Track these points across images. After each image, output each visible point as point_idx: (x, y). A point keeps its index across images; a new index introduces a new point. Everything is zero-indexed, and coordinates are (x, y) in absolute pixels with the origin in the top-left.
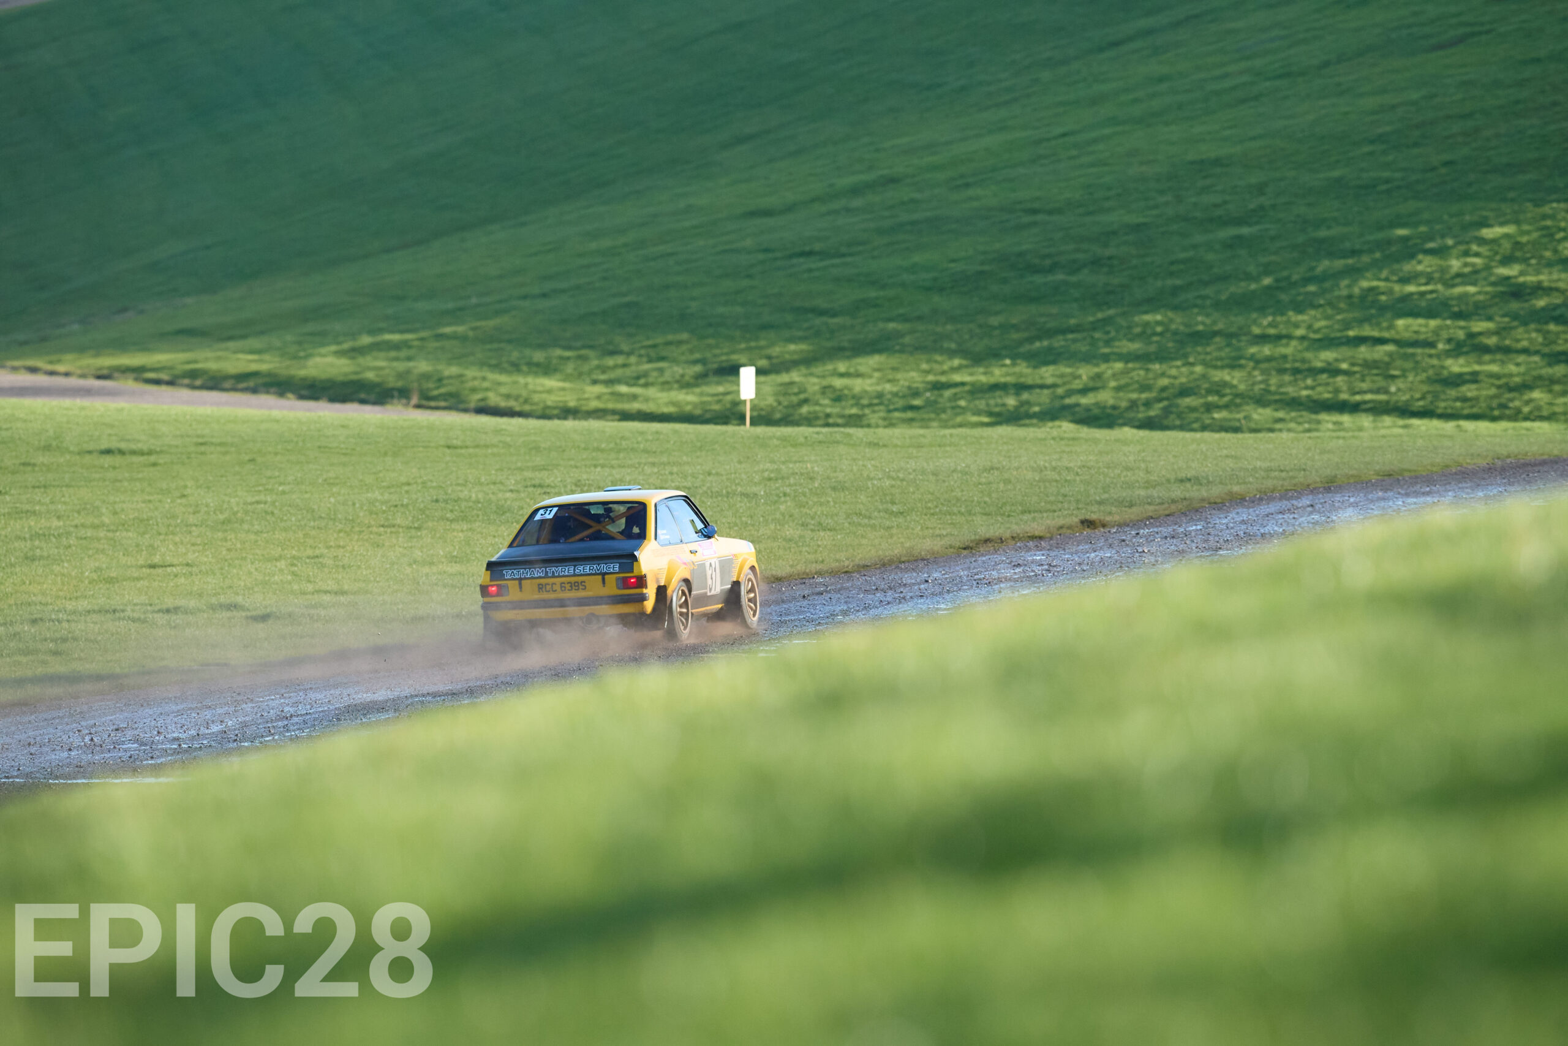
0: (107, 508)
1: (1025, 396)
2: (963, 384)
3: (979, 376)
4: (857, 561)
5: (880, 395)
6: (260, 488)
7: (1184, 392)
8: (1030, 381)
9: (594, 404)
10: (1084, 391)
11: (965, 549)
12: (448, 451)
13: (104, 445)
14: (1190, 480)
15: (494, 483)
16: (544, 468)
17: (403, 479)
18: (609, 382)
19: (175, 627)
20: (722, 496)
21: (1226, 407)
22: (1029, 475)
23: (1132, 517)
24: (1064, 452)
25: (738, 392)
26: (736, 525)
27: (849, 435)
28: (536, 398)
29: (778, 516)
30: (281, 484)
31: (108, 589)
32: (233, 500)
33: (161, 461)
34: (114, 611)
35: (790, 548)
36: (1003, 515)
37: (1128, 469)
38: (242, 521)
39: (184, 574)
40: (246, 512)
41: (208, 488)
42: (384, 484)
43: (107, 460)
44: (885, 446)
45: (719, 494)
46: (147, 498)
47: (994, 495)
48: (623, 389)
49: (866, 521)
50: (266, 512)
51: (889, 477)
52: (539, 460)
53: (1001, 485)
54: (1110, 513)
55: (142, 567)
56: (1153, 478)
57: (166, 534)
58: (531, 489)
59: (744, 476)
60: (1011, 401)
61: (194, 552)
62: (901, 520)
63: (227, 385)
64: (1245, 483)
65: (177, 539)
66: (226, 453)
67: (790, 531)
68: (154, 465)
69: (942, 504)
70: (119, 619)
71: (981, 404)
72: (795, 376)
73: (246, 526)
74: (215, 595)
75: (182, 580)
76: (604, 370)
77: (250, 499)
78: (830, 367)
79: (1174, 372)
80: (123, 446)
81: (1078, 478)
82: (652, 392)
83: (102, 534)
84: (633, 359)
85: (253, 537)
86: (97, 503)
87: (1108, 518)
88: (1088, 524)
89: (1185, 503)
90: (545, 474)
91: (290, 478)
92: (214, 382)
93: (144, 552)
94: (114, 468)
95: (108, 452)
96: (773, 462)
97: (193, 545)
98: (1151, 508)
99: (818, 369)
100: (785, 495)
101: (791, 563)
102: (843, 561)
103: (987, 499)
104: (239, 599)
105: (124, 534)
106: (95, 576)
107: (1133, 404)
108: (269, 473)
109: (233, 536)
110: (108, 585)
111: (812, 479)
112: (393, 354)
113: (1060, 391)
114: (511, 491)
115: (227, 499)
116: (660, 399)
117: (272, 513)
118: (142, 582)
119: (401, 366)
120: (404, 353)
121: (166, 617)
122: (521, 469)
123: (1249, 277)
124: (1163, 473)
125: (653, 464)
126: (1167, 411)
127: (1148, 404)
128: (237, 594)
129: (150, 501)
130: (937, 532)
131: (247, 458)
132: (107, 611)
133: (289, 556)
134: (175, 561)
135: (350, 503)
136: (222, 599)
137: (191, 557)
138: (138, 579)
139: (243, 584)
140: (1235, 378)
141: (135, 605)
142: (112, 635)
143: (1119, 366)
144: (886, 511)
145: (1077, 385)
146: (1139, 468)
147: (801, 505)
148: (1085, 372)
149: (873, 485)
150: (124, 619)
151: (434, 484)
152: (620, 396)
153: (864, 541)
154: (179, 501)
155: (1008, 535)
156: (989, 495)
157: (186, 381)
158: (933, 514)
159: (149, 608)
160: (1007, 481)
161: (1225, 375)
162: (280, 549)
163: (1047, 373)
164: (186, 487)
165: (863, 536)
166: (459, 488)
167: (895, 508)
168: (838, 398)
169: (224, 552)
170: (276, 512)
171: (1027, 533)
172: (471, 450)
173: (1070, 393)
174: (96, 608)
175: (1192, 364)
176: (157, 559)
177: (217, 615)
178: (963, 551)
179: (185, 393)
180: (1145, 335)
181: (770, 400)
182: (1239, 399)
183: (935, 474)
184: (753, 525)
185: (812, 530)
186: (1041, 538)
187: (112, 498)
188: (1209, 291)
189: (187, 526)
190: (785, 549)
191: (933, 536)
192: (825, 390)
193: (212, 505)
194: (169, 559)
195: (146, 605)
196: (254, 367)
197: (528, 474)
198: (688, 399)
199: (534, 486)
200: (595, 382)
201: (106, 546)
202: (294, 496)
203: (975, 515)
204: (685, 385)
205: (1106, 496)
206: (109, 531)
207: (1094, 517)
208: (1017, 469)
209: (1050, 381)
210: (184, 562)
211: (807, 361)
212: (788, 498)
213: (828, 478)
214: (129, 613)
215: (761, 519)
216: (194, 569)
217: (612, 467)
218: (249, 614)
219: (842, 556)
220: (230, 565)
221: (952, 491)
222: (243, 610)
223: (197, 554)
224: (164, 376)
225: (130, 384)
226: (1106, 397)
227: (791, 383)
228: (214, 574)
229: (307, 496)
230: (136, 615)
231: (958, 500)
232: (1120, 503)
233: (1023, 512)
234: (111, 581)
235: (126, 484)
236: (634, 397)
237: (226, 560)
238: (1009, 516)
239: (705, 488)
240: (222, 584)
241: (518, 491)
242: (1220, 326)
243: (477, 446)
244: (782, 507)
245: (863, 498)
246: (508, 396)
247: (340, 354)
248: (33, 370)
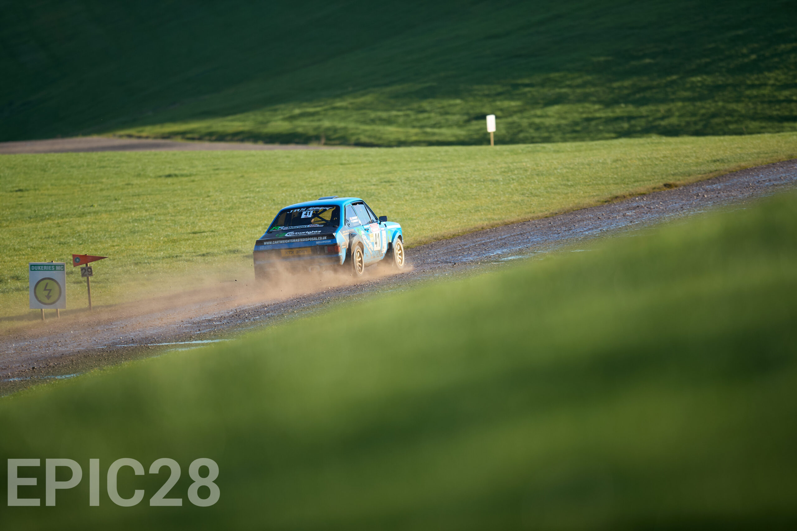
0: (170, 205)
1: (633, 122)
2: (600, 118)
3: (609, 113)
4: (551, 211)
5: (559, 126)
6: (247, 190)
7: (714, 115)
8: (635, 114)
9: (414, 138)
10: (663, 118)
11: (606, 202)
12: (341, 166)
13: (167, 173)
14: (718, 161)
15: (365, 181)
16: (389, 172)
17: (319, 182)
18: (422, 127)
19: (207, 263)
20: (481, 181)
21: (736, 122)
22: (637, 162)
23: (691, 181)
24: (653, 150)
25: (486, 128)
26: (489, 196)
27: (544, 148)
28: (385, 136)
29: (510, 190)
30: (258, 187)
31: (173, 245)
32: (234, 197)
33: (196, 179)
34: (177, 256)
35: (517, 206)
36: (624, 184)
37: (687, 157)
38: (239, 208)
39: (211, 236)
40: (241, 203)
41: (221, 192)
42: (310, 185)
43: (169, 180)
44: (563, 152)
45: (479, 181)
46: (190, 198)
47: (619, 174)
48: (429, 130)
49: (555, 191)
50: (251, 202)
51: (566, 168)
52: (387, 168)
53: (623, 169)
54: (679, 180)
55: (190, 233)
56: (701, 160)
57: (201, 216)
58: (384, 184)
59: (492, 171)
60: (626, 125)
61: (215, 224)
62: (572, 189)
63: (229, 138)
64: (747, 161)
65: (206, 218)
66: (229, 173)
67: (516, 198)
68: (193, 181)
69: (593, 180)
70: (179, 260)
71: (610, 127)
72: (515, 118)
73: (241, 210)
74: (227, 246)
75: (210, 239)
76: (418, 120)
77: (242, 196)
78: (532, 112)
79: (708, 106)
80: (177, 172)
81: (662, 163)
82: (444, 130)
83: (168, 218)
84: (432, 115)
85: (244, 216)
86: (165, 202)
87: (678, 183)
88: (667, 186)
89: (717, 172)
90: (390, 175)
91: (262, 185)
92: (221, 137)
93: (190, 227)
94: (173, 184)
95: (169, 176)
96: (506, 163)
97: (215, 221)
98: (700, 176)
99: (526, 114)
100: (513, 179)
101: (518, 214)
102: (544, 212)
103: (616, 176)
104: (239, 247)
105: (180, 217)
106: (166, 239)
107: (688, 123)
108: (251, 183)
109: (234, 216)
110: (173, 244)
111: (526, 171)
112: (311, 118)
113: (651, 119)
114: (374, 185)
115: (230, 197)
116: (447, 133)
117: (254, 203)
118: (190, 241)
119: (315, 124)
120: (316, 118)
121: (203, 258)
122: (378, 174)
123: (744, 56)
124: (705, 158)
125: (446, 167)
126: (705, 126)
127: (695, 123)
128: (238, 245)
129: (192, 200)
130: (591, 194)
131: (240, 175)
132: (173, 257)
133: (263, 224)
134: (206, 230)
135: (293, 195)
136: (231, 248)
137: (214, 227)
138: (188, 240)
139: (240, 240)
140: (740, 107)
141: (187, 253)
142: (176, 269)
143: (680, 104)
144: (565, 185)
145: (659, 115)
146: (692, 156)
147: (521, 184)
148: (663, 108)
149: (558, 172)
150: (182, 260)
151: (335, 183)
152: (426, 133)
153: (555, 201)
154: (207, 199)
155: (627, 193)
156: (617, 174)
157: (207, 138)
158: (589, 185)
159: (194, 254)
160: (626, 167)
161: (733, 106)
162: (258, 221)
163: (644, 110)
164: (209, 192)
165: (554, 199)
166: (347, 185)
167: (569, 183)
168: (538, 128)
169: (231, 224)
171: (637, 192)
172: (353, 165)
173: (655, 119)
174: (168, 255)
175: (716, 102)
176: (197, 229)
177: (228, 256)
178: (605, 203)
179: (207, 144)
180: (693, 88)
181: (503, 132)
182: (743, 117)
183: (589, 165)
184: (497, 196)
185: (528, 197)
186: (644, 194)
187: (172, 199)
188: (723, 64)
189: (211, 211)
190: (515, 207)
191: (590, 196)
192: (531, 125)
193: (223, 200)
194: (203, 229)
195: (192, 253)
196: (241, 129)
197: (382, 176)
198: (461, 133)
199: (385, 182)
200: (414, 127)
201: (171, 224)
202: (264, 194)
203: (610, 184)
204: (459, 126)
205: (677, 171)
206: (172, 216)
207: (671, 182)
208: (631, 159)
209: (645, 113)
210: (211, 230)
211: (521, 111)
212: (514, 181)
213: (535, 170)
214: (184, 257)
215: (502, 193)
216: (216, 233)
217: (425, 170)
218: (245, 255)
219: (543, 209)
220: (233, 230)
221: (598, 173)
222: (242, 253)
223: (216, 226)
224: (196, 136)
225: (179, 140)
226: (674, 120)
227: (513, 123)
228: (226, 235)
229: (271, 193)
230: (188, 258)
231: (601, 177)
232: (683, 174)
233: (635, 182)
234: (174, 241)
235: (179, 192)
236: (434, 134)
237: (232, 228)
238: (628, 184)
239: (472, 178)
240: (230, 240)
241: (377, 185)
242: (730, 81)
243: (356, 163)
244: (512, 186)
245: (552, 179)
246: (370, 137)
247: (285, 119)
248: (130, 136)
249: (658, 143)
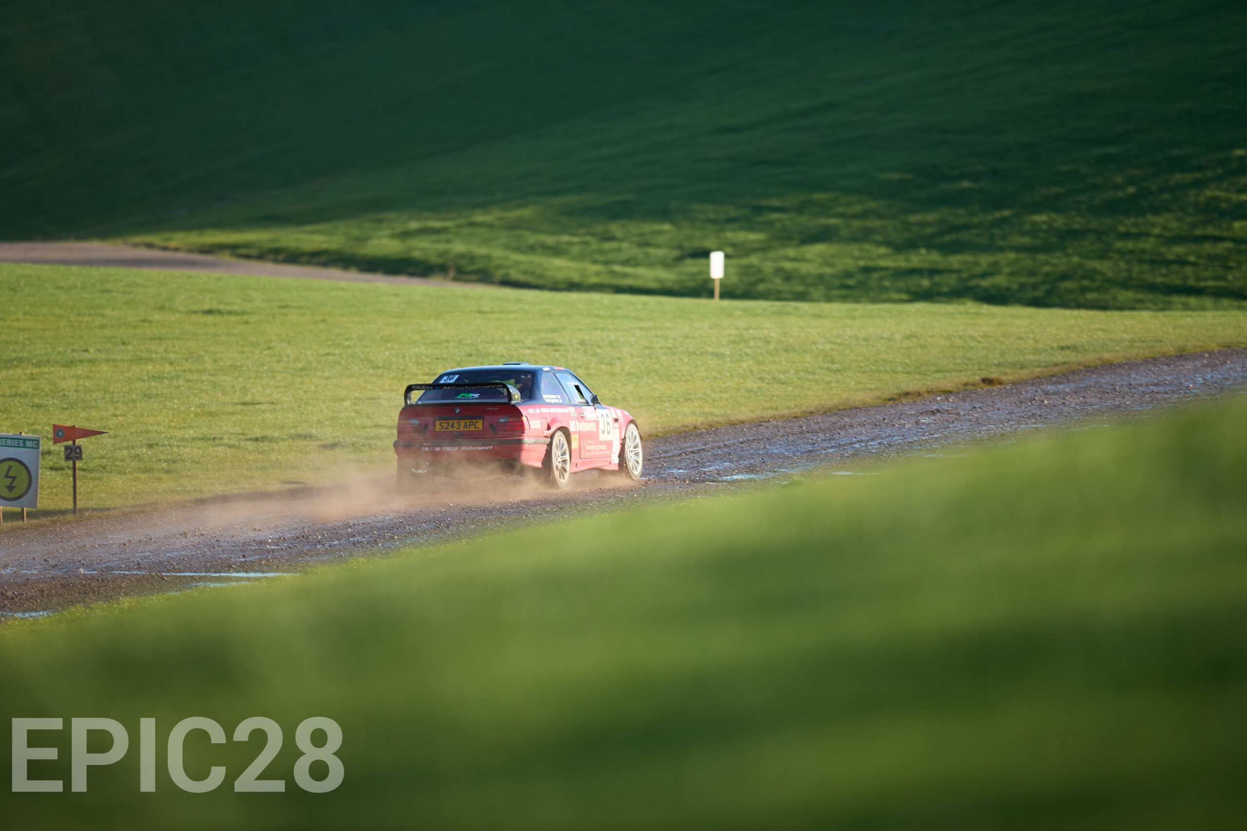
0: (209, 357)
1: (937, 278)
2: (886, 269)
3: (900, 262)
4: (804, 408)
5: (821, 277)
6: (330, 343)
7: (1064, 277)
8: (941, 266)
9: (594, 280)
10: (984, 275)
11: (890, 400)
12: (479, 316)
13: (207, 307)
14: (1068, 348)
15: (516, 342)
16: (554, 330)
17: (443, 337)
18: (607, 263)
19: (262, 453)
20: (697, 355)
21: (1097, 289)
22: (942, 342)
23: (1024, 377)
24: (967, 324)
25: (708, 272)
26: (707, 378)
27: (797, 308)
28: (549, 274)
29: (741, 371)
30: (348, 340)
31: (210, 421)
32: (308, 352)
33: (252, 320)
34: (214, 439)
35: (750, 397)
36: (920, 374)
37: (1021, 338)
38: (316, 369)
39: (270, 410)
40: (319, 362)
41: (289, 342)
42: (428, 341)
43: (210, 319)
44: (826, 317)
45: (694, 353)
46: (241, 349)
47: (913, 358)
48: (617, 268)
49: (811, 377)
50: (335, 362)
51: (831, 342)
52: (551, 324)
53: (919, 350)
54: (1006, 374)
55: (236, 404)
56: (1041, 346)
57: (255, 378)
58: (545, 347)
59: (714, 340)
60: (925, 283)
61: (278, 393)
62: (839, 376)
63: (304, 259)
64: (1112, 351)
65: (264, 382)
66: (303, 314)
67: (751, 384)
68: (246, 323)
69: (872, 364)
70: (218, 445)
71: (901, 284)
72: (754, 260)
73: (319, 373)
74: (294, 427)
75: (268, 415)
76: (602, 252)
77: (321, 352)
78: (782, 252)
79: (1055, 261)
80: (222, 307)
81: (980, 345)
82: (641, 271)
83: (204, 378)
84: (625, 245)
85: (324, 382)
86: (202, 353)
87: (1004, 378)
88: (987, 381)
89: (1066, 366)
90: (555, 335)
91: (354, 336)
92: (293, 257)
93: (238, 393)
94: (215, 325)
95: (210, 312)
96: (737, 328)
97: (277, 387)
98: (1039, 369)
99: (772, 254)
100: (747, 355)
101: (751, 409)
102: (793, 408)
103: (907, 361)
104: (313, 431)
105: (222, 378)
106: (199, 411)
107: (1023, 287)
108: (337, 331)
109: (308, 381)
110: (209, 418)
111: (768, 342)
112: (435, 237)
113: (965, 275)
114: (529, 348)
115: (304, 351)
116: (647, 275)
117: (340, 364)
118: (236, 416)
119: (441, 247)
120: (443, 237)
121: (255, 444)
122: (536, 331)
123: (1117, 187)
124: (1049, 342)
125: (642, 329)
126: (1049, 293)
127: (1034, 287)
128: (311, 427)
129: (243, 352)
130: (868, 386)
131: (320, 318)
132: (208, 439)
133: (353, 397)
134: (263, 400)
135: (401, 356)
136: (300, 430)
137: (275, 396)
138: (233, 414)
139: (315, 419)
140: (1105, 267)
141: (231, 434)
142: (213, 458)
143: (1012, 255)
144: (828, 369)
145: (978, 270)
146: (1029, 338)
147: (759, 363)
148: (985, 260)
149: (818, 348)
150: (221, 445)
151: (469, 341)
152: (613, 273)
153: (810, 393)
154: (266, 352)
155: (924, 389)
156: (909, 357)
157: (271, 257)
158: (864, 372)
159: (242, 437)
160: (923, 347)
161: (1096, 264)
162: (345, 392)
163: (955, 261)
164: (271, 341)
165: (809, 389)
166: (488, 345)
167: (834, 367)
168: (788, 277)
169: (301, 394)
170: (343, 362)
171: (939, 388)
172: (497, 315)
173: (973, 277)
174: (200, 436)
175: (1069, 255)
176: (248, 398)
177: (295, 443)
178: (888, 402)
179: (269, 266)
180: (1034, 232)
181: (734, 279)
182: (1108, 283)
183: (866, 340)
184: (721, 379)
185: (768, 383)
186: (950, 392)
187: (212, 349)
188: (1083, 198)
189: (272, 372)
190: (746, 398)
191: (865, 389)
192: (778, 271)
193: (292, 356)
194: (258, 398)
195: (239, 434)
196: (324, 246)
197: (543, 335)
198: (668, 276)
199: (547, 345)
200: (595, 262)
201: (208, 388)
202: (357, 350)
203: (897, 373)
204: (665, 264)
205: (1003, 360)
206: (210, 375)
207: (993, 376)
208: (932, 337)
209: (956, 266)
210: (270, 401)
211: (763, 248)
212: (749, 358)
213: (782, 342)
214: (225, 441)
215: (728, 374)
216: (279, 407)
217: (609, 330)
218: (320, 443)
219: (792, 404)
220: (306, 404)
221: (879, 354)
222: (317, 440)
223: (280, 395)
224: (254, 252)
225: (225, 257)
226: (1001, 280)
227: (750, 266)
228: (294, 411)
229: (367, 350)
230: (231, 442)
231: (884, 361)
232: (1013, 365)
233: (937, 372)
234: (212, 414)
235: (224, 338)
236: (625, 275)
237: (303, 400)
238: (925, 375)
239: (682, 349)
240: (299, 419)
241: (535, 349)
242: (1093, 225)
243: (502, 312)
244: (744, 365)
245: (808, 358)
246: (525, 272)
247: (393, 236)
248: (150, 246)
249: (977, 314)
